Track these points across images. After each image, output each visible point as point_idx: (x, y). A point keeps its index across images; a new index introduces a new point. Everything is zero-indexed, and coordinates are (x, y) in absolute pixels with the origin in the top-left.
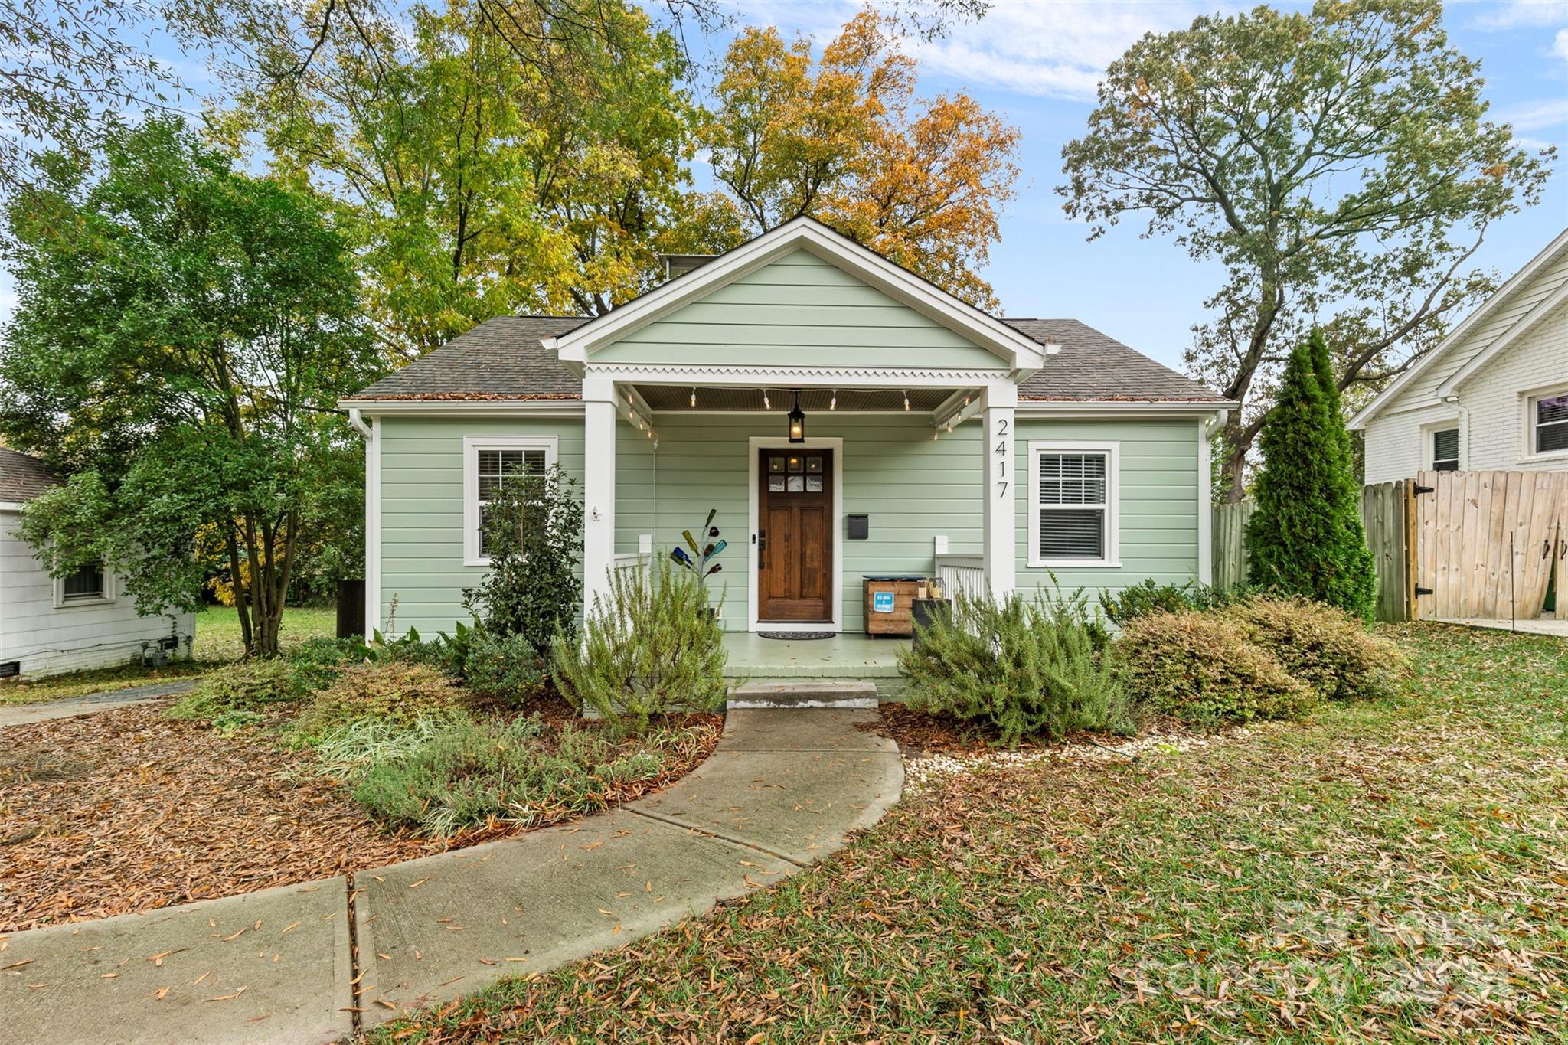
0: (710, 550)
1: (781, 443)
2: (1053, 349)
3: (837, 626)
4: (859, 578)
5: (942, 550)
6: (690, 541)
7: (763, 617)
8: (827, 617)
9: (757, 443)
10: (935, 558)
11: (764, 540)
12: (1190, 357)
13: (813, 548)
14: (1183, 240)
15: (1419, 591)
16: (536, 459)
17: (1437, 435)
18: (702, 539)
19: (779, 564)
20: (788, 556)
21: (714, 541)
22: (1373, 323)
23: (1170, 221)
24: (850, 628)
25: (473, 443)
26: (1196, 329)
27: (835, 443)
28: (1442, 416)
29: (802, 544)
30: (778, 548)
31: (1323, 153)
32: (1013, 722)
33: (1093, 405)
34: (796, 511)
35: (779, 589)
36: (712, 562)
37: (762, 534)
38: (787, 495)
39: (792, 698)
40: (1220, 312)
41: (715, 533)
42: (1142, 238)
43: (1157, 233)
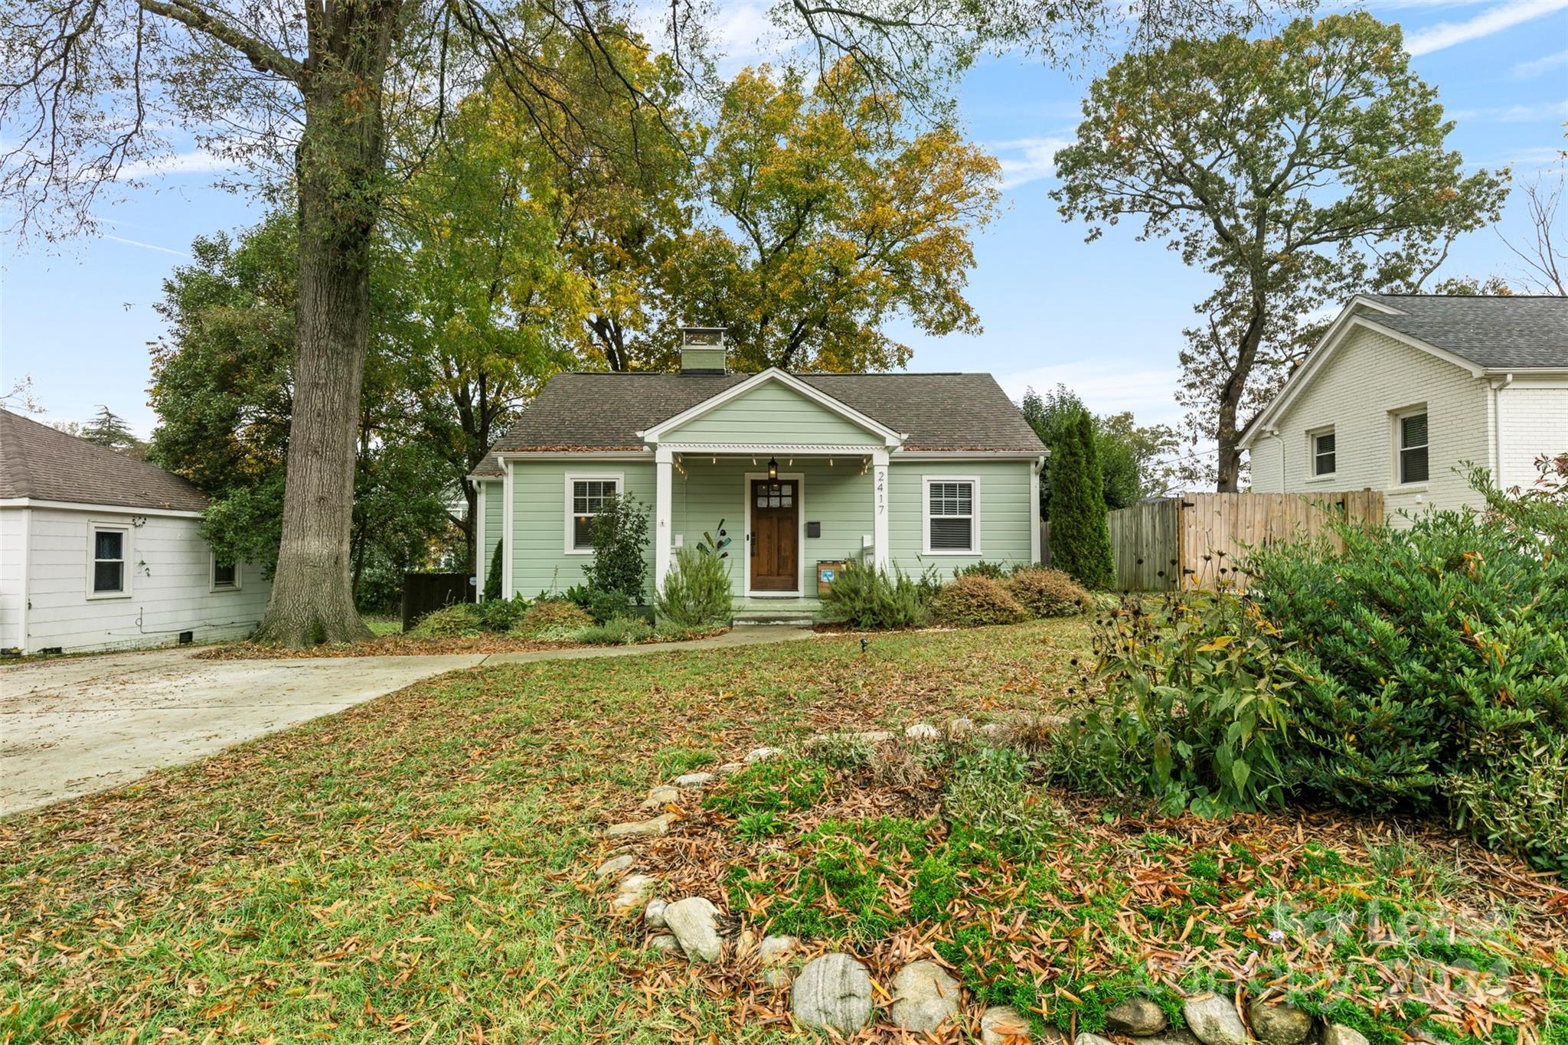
0: (720, 544)
1: (763, 476)
3: (801, 593)
4: (814, 562)
6: (708, 538)
7: (754, 587)
8: (795, 588)
9: (750, 476)
10: (862, 549)
11: (754, 538)
13: (786, 543)
14: (1177, 243)
15: (1186, 572)
16: (610, 487)
18: (716, 537)
19: (764, 555)
20: (770, 548)
21: (723, 538)
23: (1166, 224)
24: (809, 593)
25: (571, 477)
27: (799, 477)
29: (779, 540)
30: (763, 543)
32: (866, 619)
33: (959, 454)
34: (775, 520)
35: (764, 570)
36: (722, 552)
37: (753, 534)
38: (769, 509)
39: (767, 620)
41: (723, 533)
42: (1138, 239)
43: (1153, 236)
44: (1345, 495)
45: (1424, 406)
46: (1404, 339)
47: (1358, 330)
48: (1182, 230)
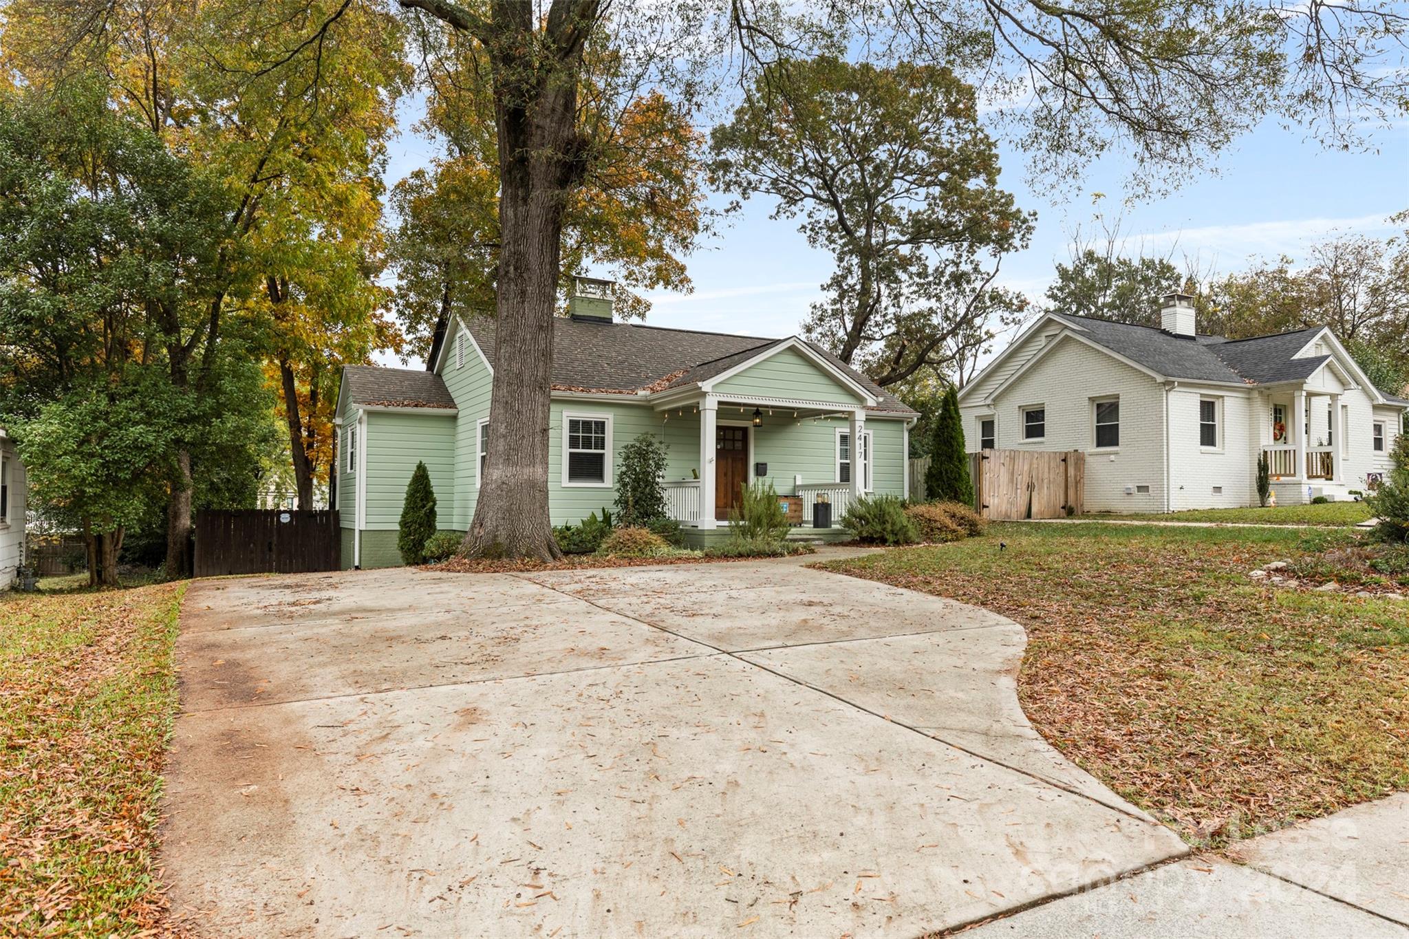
2: (881, 399)
5: (799, 482)
10: (795, 486)
12: (809, 330)
14: (804, 227)
17: (983, 423)
22: (936, 320)
23: (794, 210)
26: (815, 307)
28: (985, 412)
31: (902, 178)
40: (833, 294)
42: (771, 217)
43: (783, 216)
44: (1066, 454)
45: (1117, 397)
46: (1105, 350)
47: (1067, 338)
48: (810, 216)
